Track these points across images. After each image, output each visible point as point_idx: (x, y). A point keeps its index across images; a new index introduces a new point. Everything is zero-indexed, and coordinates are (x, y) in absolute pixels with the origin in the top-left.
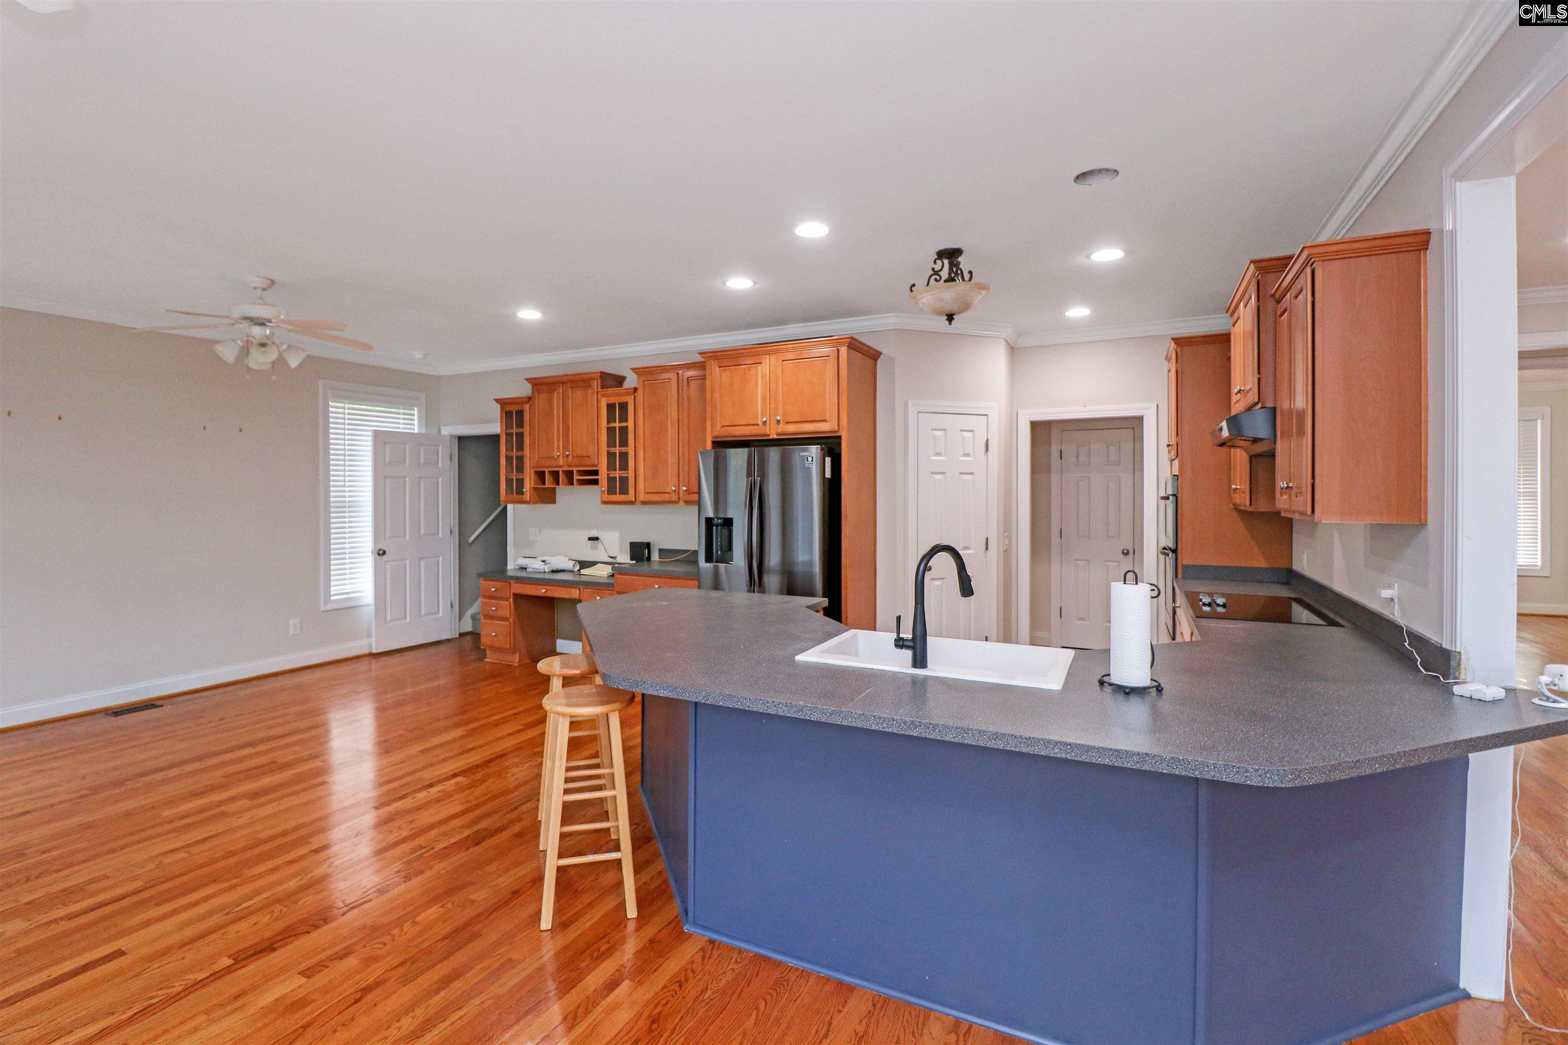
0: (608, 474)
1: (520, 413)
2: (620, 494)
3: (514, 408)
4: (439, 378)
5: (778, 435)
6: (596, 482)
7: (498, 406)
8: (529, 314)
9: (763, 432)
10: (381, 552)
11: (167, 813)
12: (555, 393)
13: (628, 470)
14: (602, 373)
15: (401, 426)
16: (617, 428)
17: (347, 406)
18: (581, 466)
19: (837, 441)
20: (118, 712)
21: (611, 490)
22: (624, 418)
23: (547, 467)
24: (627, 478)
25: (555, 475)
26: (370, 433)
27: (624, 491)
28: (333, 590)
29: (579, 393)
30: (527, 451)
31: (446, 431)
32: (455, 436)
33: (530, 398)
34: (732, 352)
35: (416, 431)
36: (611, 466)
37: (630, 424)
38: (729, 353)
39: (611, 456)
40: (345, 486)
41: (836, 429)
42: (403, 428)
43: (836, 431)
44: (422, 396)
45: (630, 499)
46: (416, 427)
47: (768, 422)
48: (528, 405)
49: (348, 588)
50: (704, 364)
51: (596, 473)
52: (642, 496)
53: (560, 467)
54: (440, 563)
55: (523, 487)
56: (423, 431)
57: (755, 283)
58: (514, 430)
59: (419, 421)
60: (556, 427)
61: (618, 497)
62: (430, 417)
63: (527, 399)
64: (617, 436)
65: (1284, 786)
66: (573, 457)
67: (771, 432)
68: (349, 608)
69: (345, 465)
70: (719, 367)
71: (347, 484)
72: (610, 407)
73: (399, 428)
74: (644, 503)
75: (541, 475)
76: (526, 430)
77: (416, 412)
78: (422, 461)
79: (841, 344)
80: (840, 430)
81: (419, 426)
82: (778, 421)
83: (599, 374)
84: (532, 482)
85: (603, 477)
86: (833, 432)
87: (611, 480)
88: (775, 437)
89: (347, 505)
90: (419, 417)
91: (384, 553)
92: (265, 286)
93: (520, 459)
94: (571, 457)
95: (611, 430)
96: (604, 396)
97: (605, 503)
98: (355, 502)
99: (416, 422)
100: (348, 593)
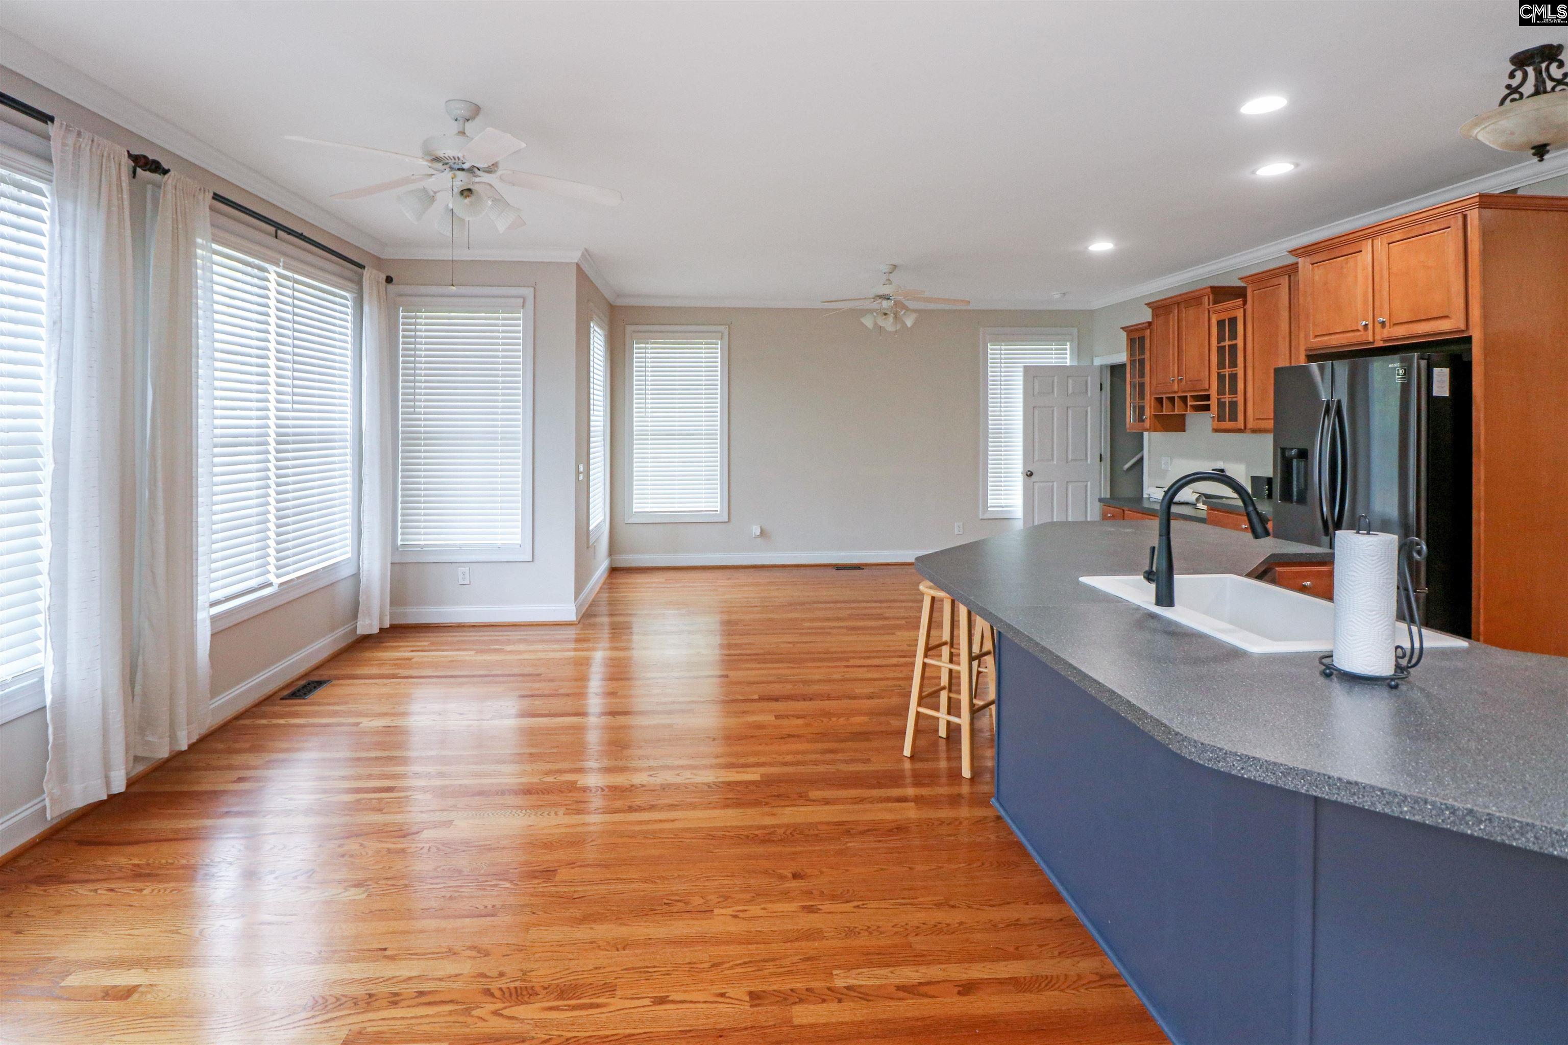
0: (1218, 399)
1: (1142, 339)
2: (1229, 421)
3: (1136, 335)
4: (1092, 312)
5: (1385, 341)
6: (1207, 408)
7: (1124, 334)
8: (1102, 246)
9: (1364, 339)
10: (1029, 473)
11: (807, 624)
12: (1171, 316)
13: (1236, 394)
14: (1212, 288)
15: (1053, 361)
16: (1227, 348)
17: (1003, 347)
18: (1195, 391)
19: (1465, 346)
20: (839, 567)
21: (1221, 418)
22: (1233, 336)
23: (1165, 393)
24: (1236, 402)
25: (1172, 400)
26: (1021, 369)
27: (1234, 418)
28: (990, 502)
29: (1192, 312)
30: (1147, 379)
31: (1098, 362)
32: (1106, 366)
33: (1150, 323)
34: (1327, 243)
35: (1068, 364)
36: (1221, 392)
37: (1240, 342)
38: (1323, 244)
39: (1221, 378)
40: (1000, 416)
41: (1463, 327)
42: (1055, 363)
43: (1462, 331)
44: (1075, 331)
45: (1239, 427)
46: (1068, 361)
47: (1370, 327)
48: (1149, 331)
49: (1003, 502)
50: (1295, 266)
51: (1208, 398)
52: (1250, 425)
53: (1175, 392)
54: (1089, 487)
55: (1144, 415)
56: (1075, 364)
57: (1297, 165)
58: (1137, 358)
59: (1071, 354)
60: (1172, 351)
61: (1228, 424)
62: (1080, 350)
63: (1147, 324)
64: (1228, 355)
65: (1202, 762)
66: (1186, 382)
67: (1376, 338)
68: (1002, 520)
69: (1001, 398)
70: (1312, 264)
71: (1003, 414)
72: (1221, 323)
73: (1052, 363)
74: (1254, 431)
75: (1160, 401)
76: (1147, 355)
77: (1068, 347)
78: (1070, 391)
79: (1470, 207)
80: (1471, 328)
81: (1071, 360)
82: (1383, 323)
83: (1209, 289)
84: (1152, 411)
85: (1213, 403)
86: (1459, 331)
87: (1221, 405)
88: (1381, 344)
89: (1003, 431)
90: (1071, 350)
91: (1031, 474)
92: (890, 271)
93: (1142, 385)
94: (1184, 382)
95: (1221, 350)
96: (1216, 312)
97: (1216, 430)
98: (1011, 429)
99: (1068, 356)
100: (1002, 507)
